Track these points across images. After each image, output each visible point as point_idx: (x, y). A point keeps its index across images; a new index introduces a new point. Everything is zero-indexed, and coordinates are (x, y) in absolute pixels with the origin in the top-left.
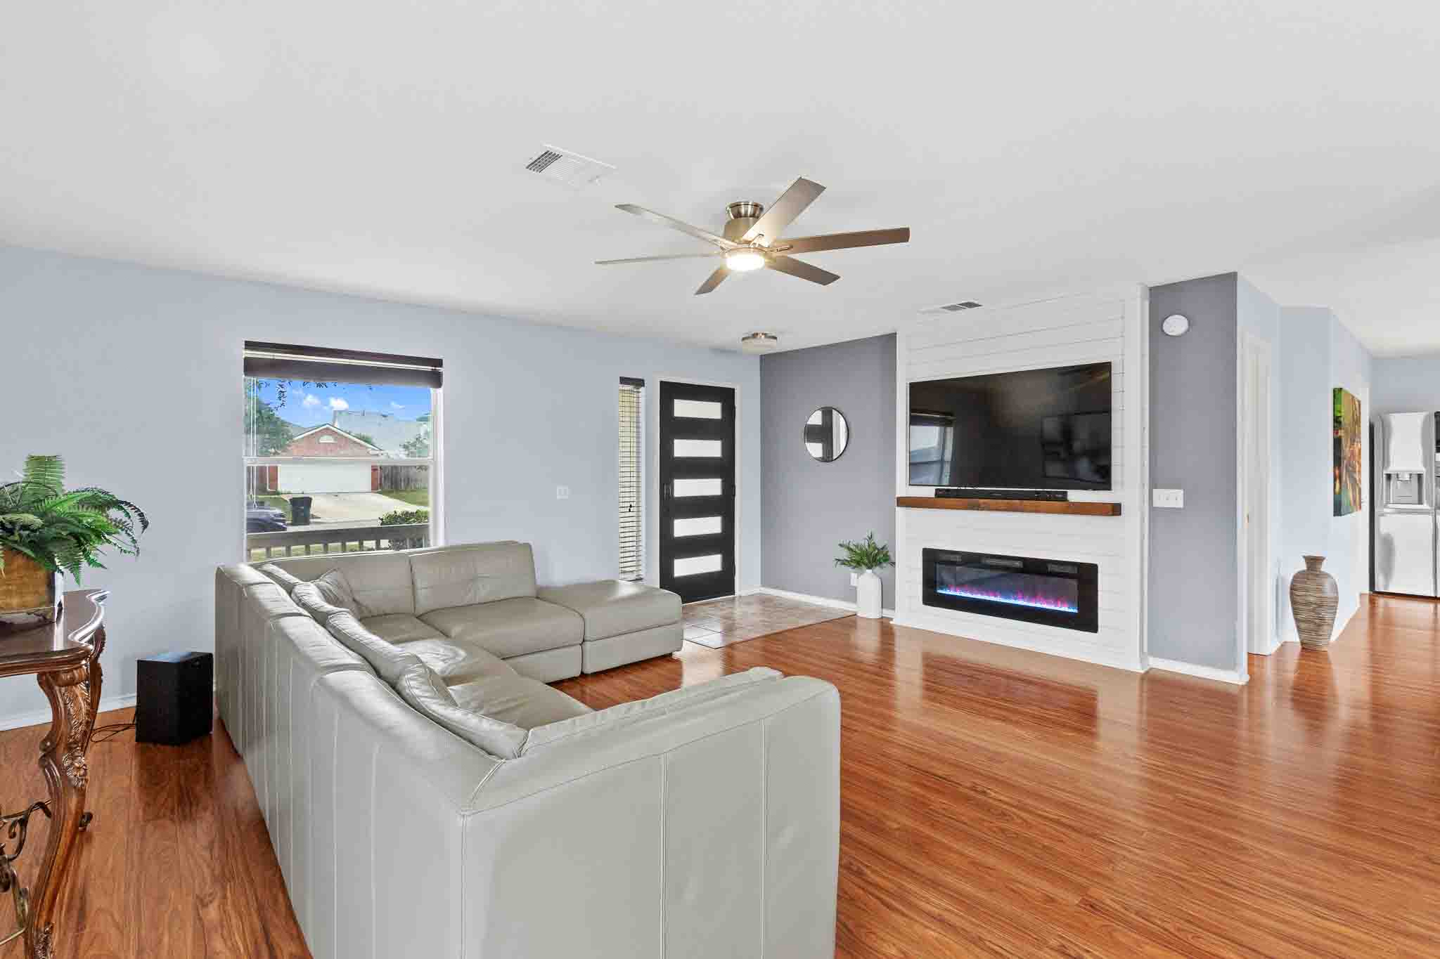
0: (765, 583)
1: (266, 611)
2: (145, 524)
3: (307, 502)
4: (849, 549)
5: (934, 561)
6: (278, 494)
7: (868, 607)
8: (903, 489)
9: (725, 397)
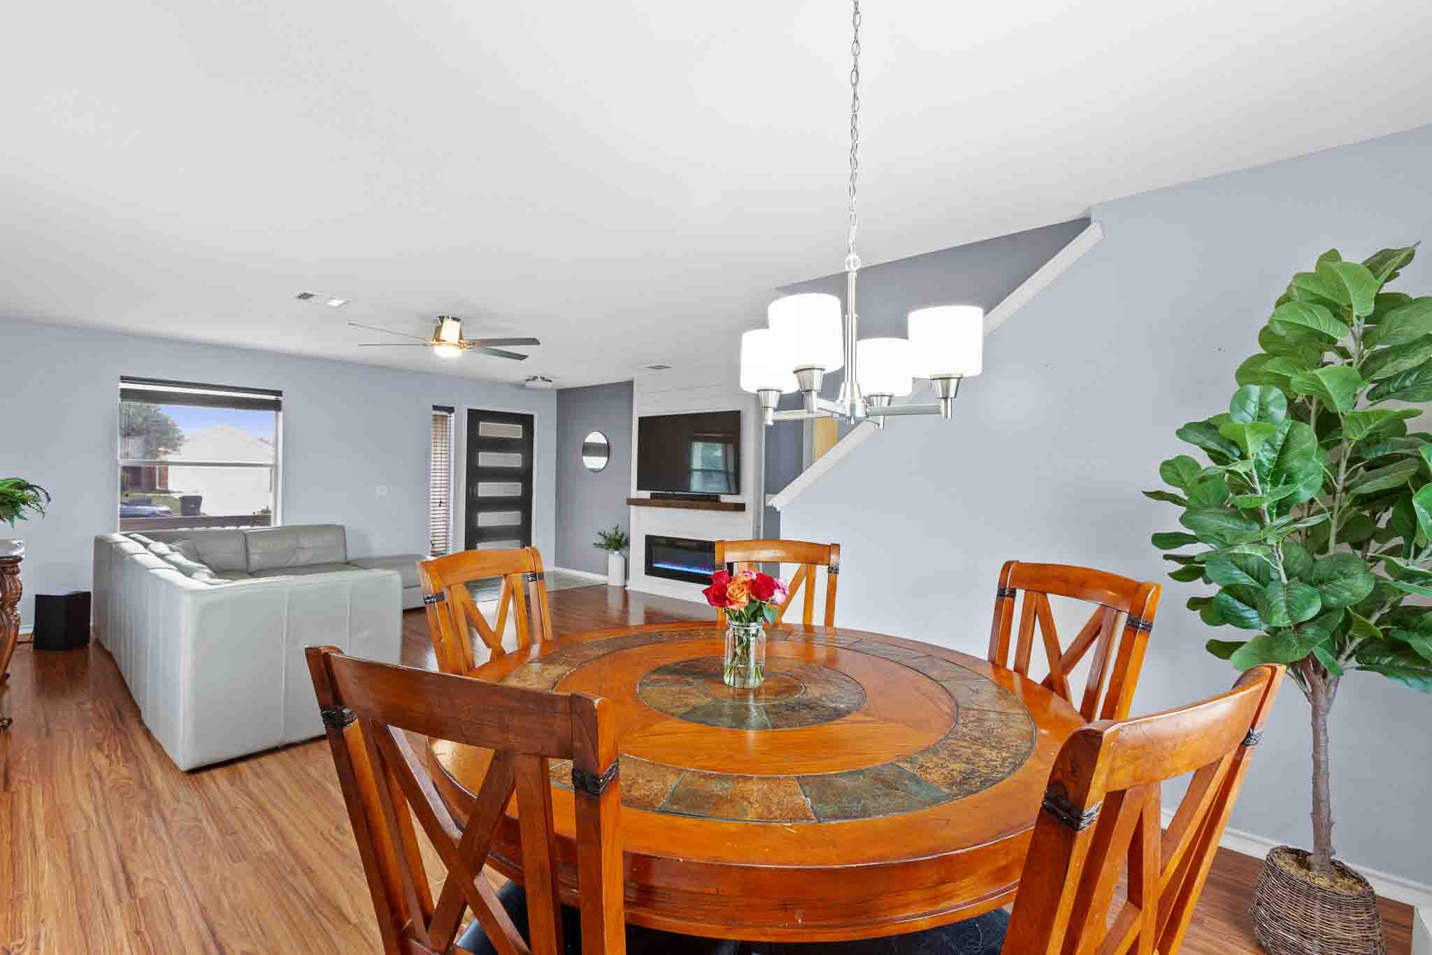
0: (556, 565)
1: (124, 552)
2: (49, 500)
3: (197, 500)
4: (605, 537)
5: (652, 543)
6: (168, 492)
7: (614, 579)
8: (635, 493)
9: (526, 421)
